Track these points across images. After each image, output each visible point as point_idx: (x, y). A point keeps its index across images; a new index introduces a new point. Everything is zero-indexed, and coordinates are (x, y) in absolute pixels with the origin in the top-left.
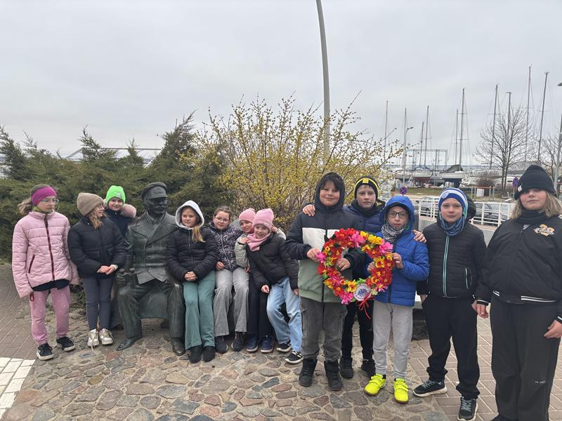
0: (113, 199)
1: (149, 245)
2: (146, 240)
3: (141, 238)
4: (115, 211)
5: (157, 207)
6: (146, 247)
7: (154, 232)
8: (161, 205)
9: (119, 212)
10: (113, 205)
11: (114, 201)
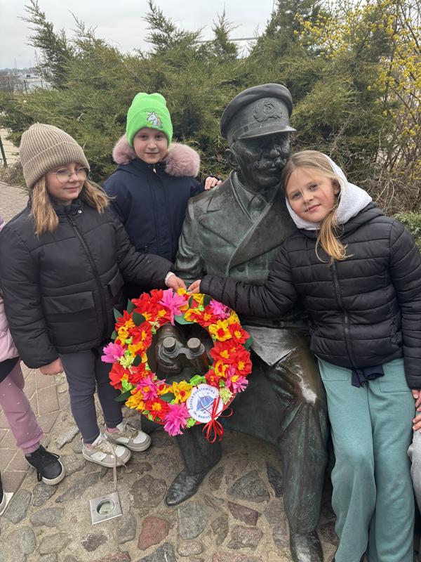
0: (143, 133)
1: (238, 265)
2: (230, 251)
3: (219, 245)
4: (152, 165)
5: (263, 163)
6: (231, 269)
7: (251, 230)
8: (274, 158)
9: (161, 165)
10: (144, 151)
11: (144, 137)
